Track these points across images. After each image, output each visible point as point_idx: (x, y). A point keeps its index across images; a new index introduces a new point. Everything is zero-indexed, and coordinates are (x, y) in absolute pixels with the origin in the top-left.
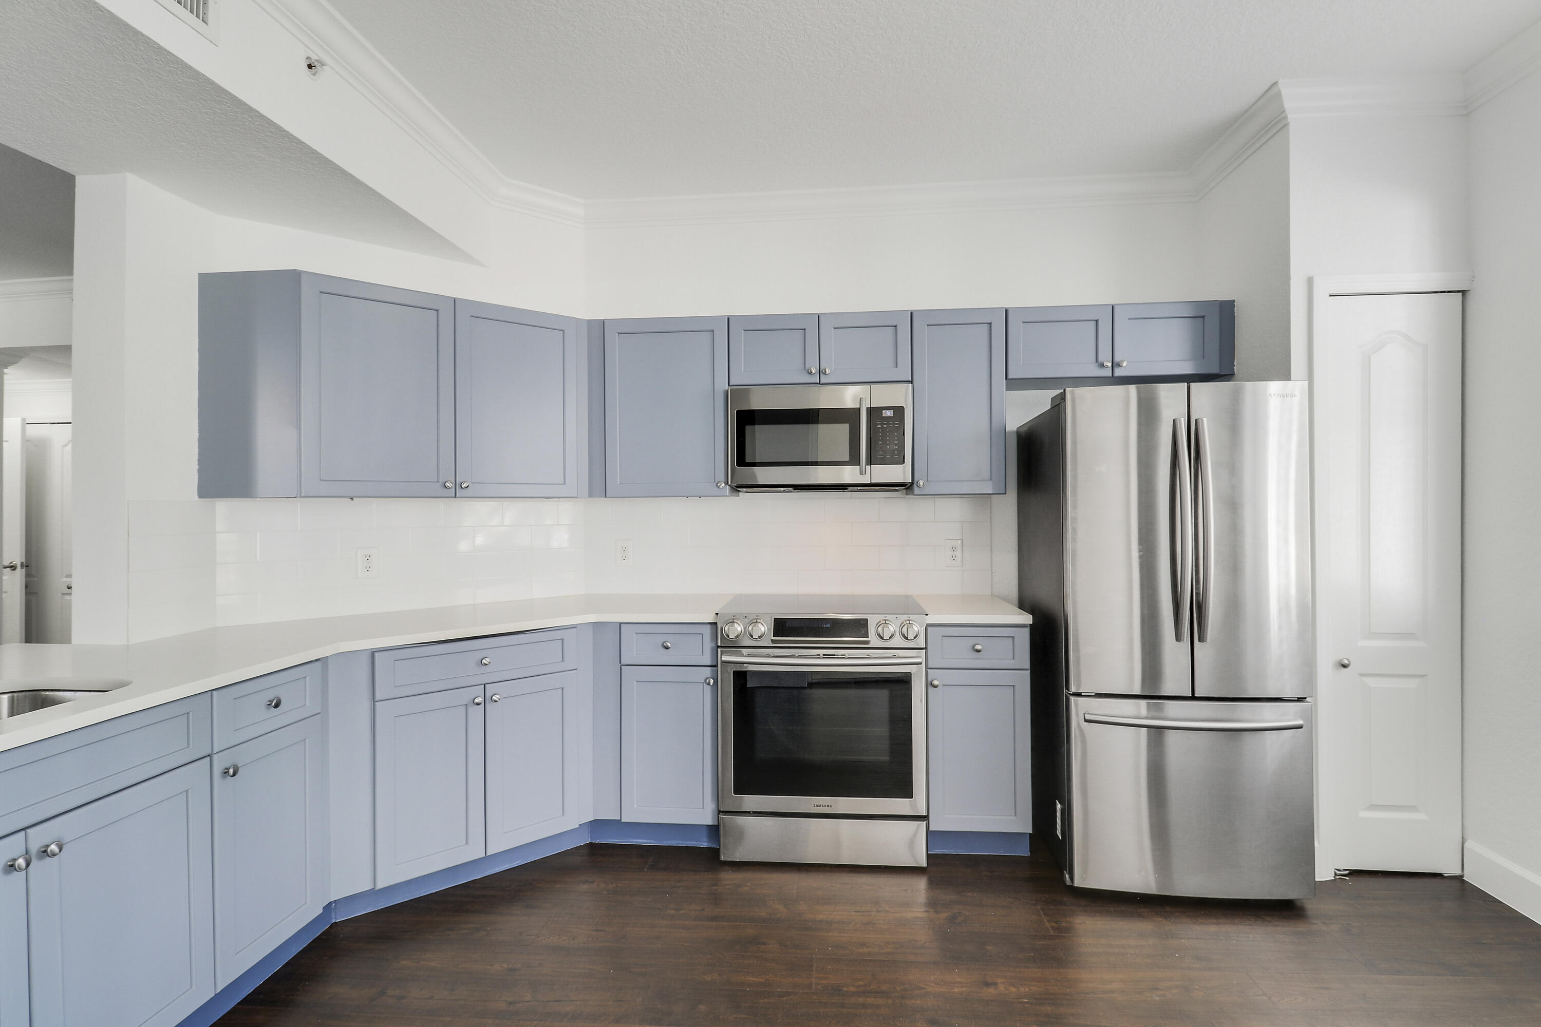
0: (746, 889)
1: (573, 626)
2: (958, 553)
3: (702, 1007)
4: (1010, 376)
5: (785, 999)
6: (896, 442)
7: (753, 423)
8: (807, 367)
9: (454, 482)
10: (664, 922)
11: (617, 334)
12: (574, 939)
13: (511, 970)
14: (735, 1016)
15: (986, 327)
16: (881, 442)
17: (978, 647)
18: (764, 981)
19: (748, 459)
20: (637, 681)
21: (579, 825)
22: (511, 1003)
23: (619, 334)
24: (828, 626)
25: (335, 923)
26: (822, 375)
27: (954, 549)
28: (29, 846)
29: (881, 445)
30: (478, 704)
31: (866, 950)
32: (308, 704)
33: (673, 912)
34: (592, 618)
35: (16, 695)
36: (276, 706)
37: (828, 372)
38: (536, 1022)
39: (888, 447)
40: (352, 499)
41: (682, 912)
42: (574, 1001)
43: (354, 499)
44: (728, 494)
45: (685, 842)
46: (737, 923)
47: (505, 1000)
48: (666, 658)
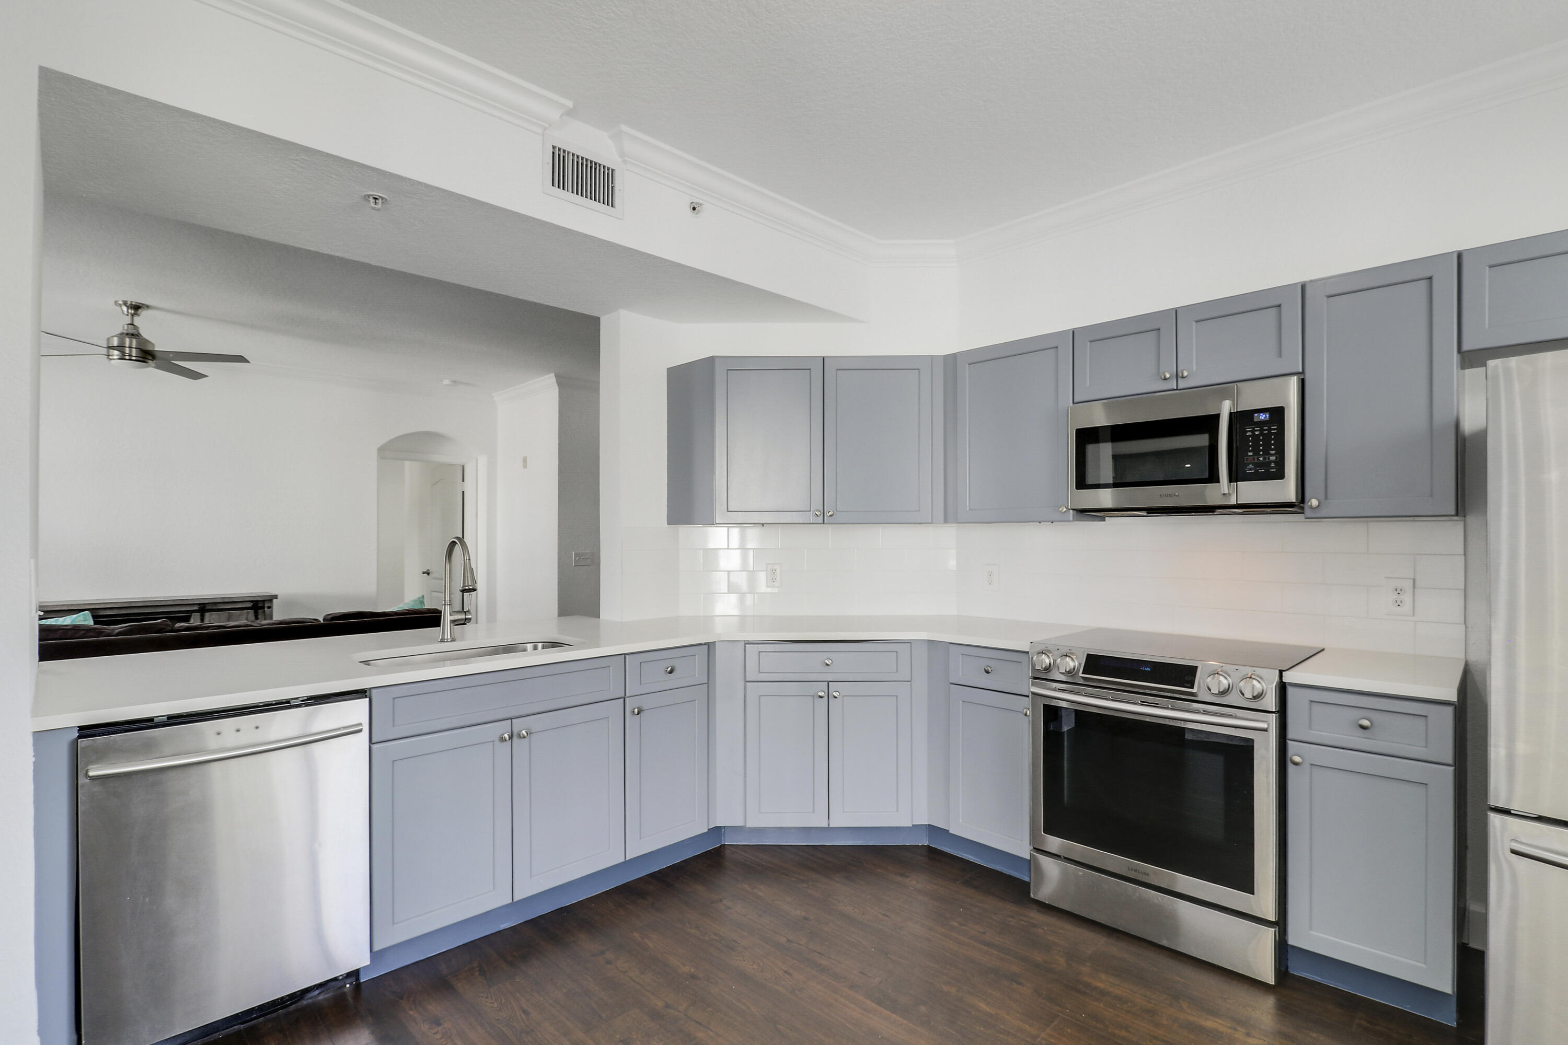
0: (1040, 931)
1: (908, 641)
2: (1407, 598)
3: (923, 1009)
4: (1466, 347)
5: (1002, 1036)
6: (1273, 452)
7: (1097, 441)
8: (1161, 371)
9: (822, 512)
10: (943, 930)
11: (967, 365)
12: (863, 914)
13: (805, 918)
14: (945, 1028)
15: (1423, 284)
16: (1250, 454)
17: (1366, 723)
18: (993, 1013)
19: (1090, 481)
20: (963, 701)
21: (913, 825)
22: (789, 941)
23: (970, 364)
24: (1148, 669)
25: (724, 844)
26: (1180, 380)
27: (1398, 591)
28: (513, 729)
29: (1251, 458)
30: (821, 697)
31: (1123, 1033)
32: (697, 676)
33: (955, 924)
34: (924, 636)
35: (545, 644)
36: (671, 672)
37: (1185, 374)
38: (795, 962)
39: (1261, 459)
40: (763, 525)
41: (964, 927)
42: (832, 958)
43: (765, 525)
44: (1071, 519)
45: (1009, 871)
46: (1008, 957)
47: (787, 937)
48: (984, 681)
